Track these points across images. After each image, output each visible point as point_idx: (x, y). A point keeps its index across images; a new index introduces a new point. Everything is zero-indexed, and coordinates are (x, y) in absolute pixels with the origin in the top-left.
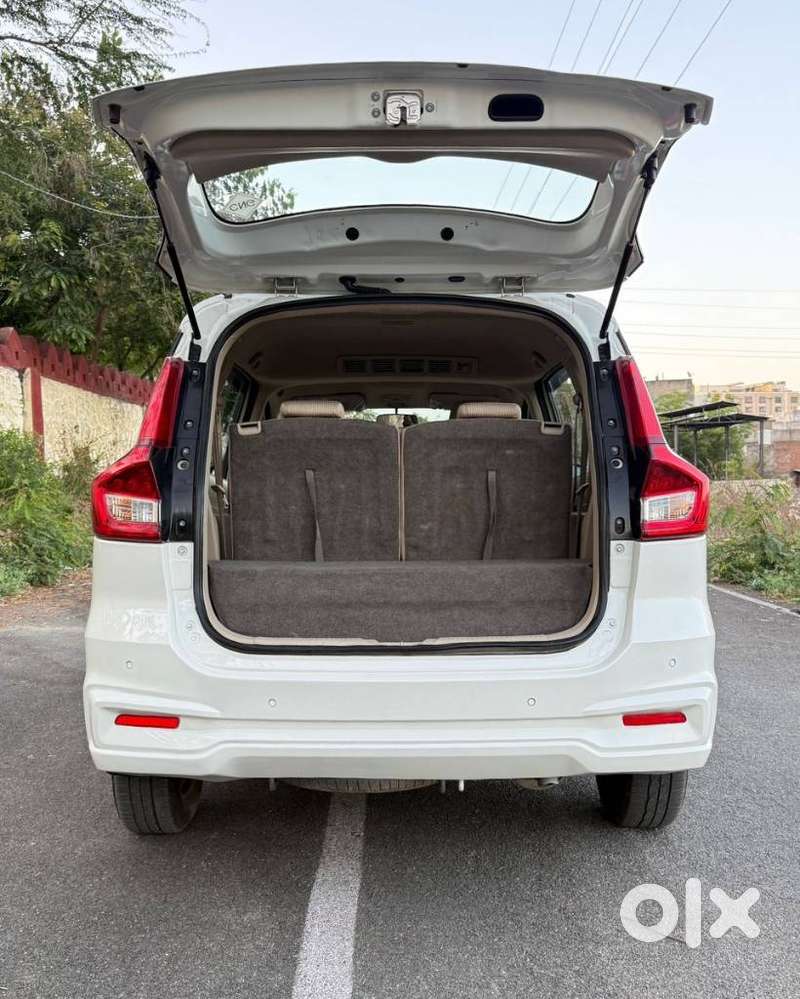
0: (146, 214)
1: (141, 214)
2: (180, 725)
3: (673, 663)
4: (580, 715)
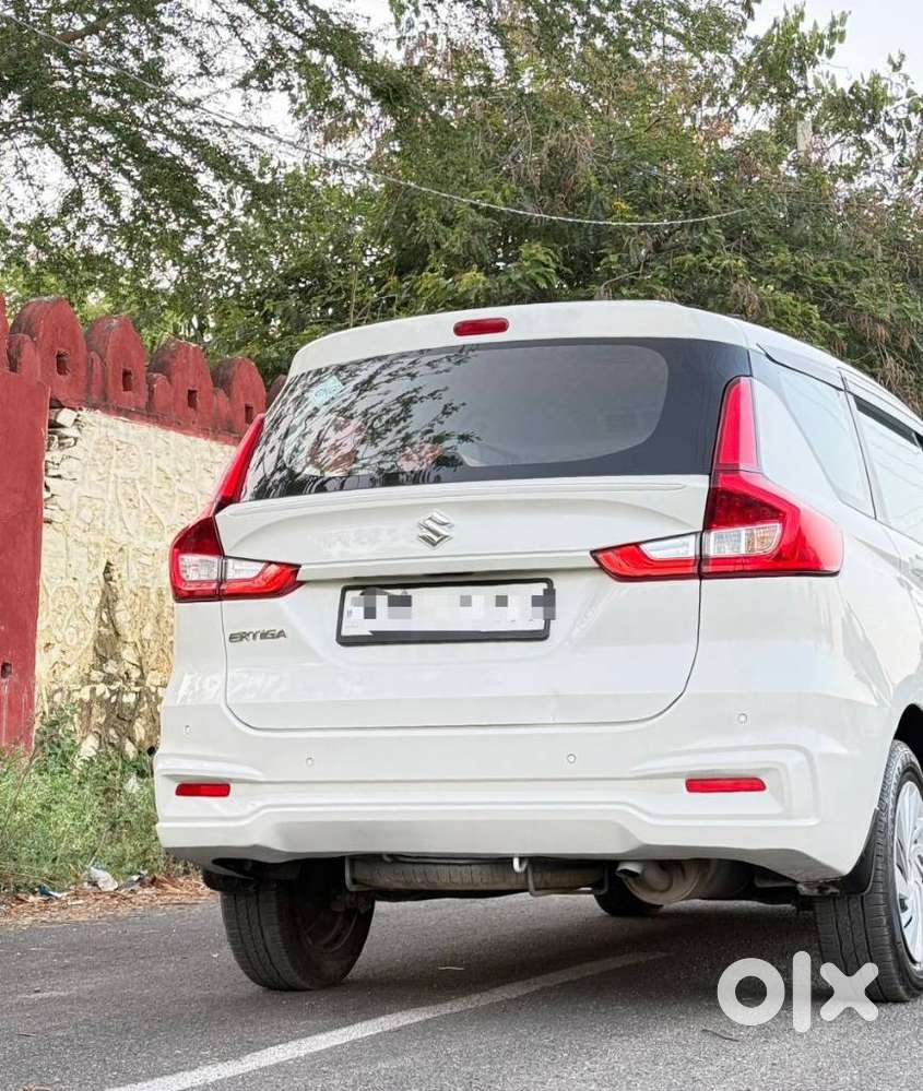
0: (704, 213)
1: (695, 215)
3: (743, 718)
4: (628, 775)
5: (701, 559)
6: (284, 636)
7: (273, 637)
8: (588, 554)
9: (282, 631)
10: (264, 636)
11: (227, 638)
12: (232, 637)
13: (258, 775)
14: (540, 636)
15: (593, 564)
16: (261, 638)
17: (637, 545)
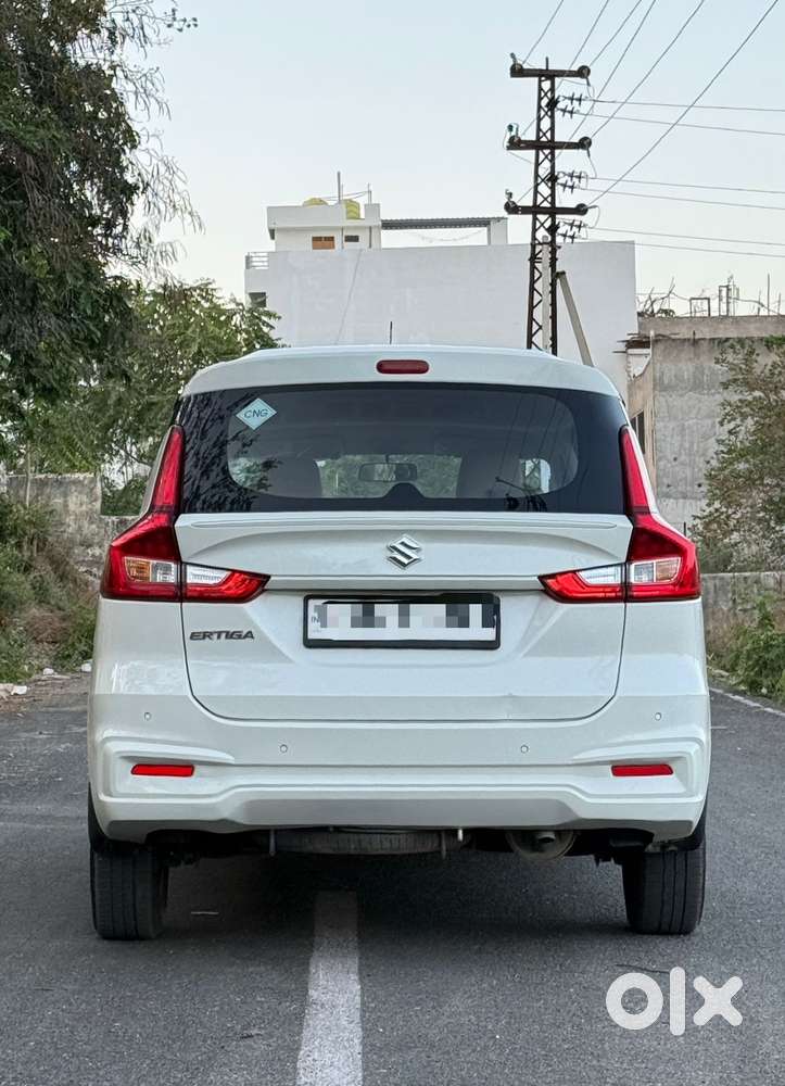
2: (195, 773)
3: (658, 717)
4: (570, 762)
5: (626, 585)
6: (252, 637)
7: (240, 637)
8: (536, 578)
9: (250, 632)
10: (229, 635)
11: (188, 635)
12: (194, 636)
13: (230, 759)
14: (492, 645)
15: (540, 586)
16: (226, 637)
17: (574, 572)
